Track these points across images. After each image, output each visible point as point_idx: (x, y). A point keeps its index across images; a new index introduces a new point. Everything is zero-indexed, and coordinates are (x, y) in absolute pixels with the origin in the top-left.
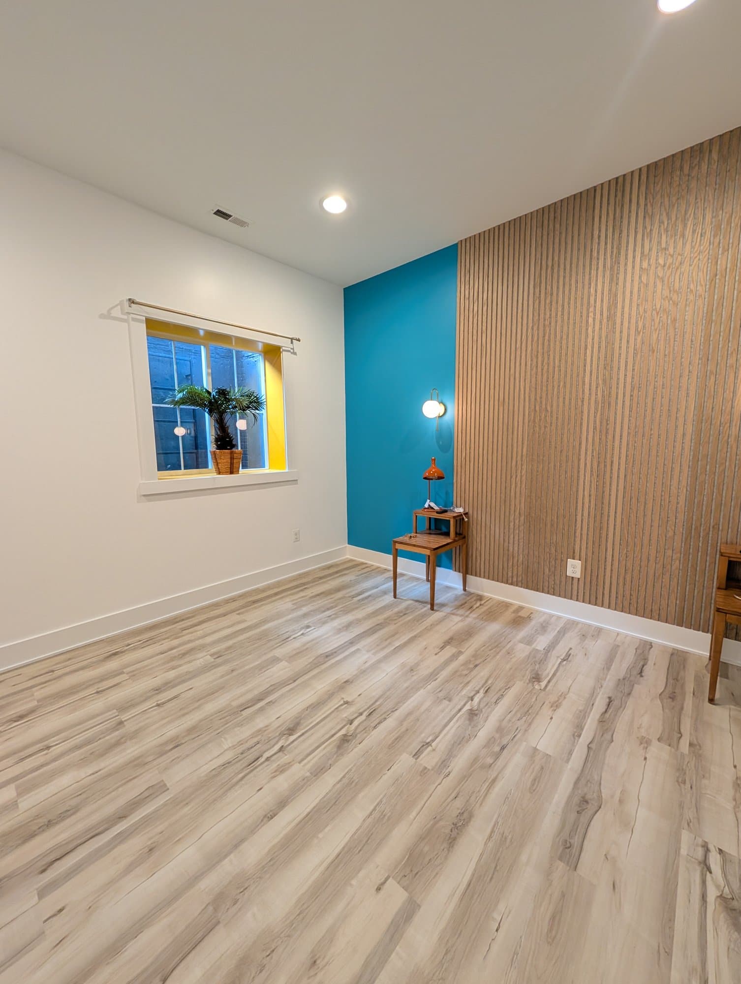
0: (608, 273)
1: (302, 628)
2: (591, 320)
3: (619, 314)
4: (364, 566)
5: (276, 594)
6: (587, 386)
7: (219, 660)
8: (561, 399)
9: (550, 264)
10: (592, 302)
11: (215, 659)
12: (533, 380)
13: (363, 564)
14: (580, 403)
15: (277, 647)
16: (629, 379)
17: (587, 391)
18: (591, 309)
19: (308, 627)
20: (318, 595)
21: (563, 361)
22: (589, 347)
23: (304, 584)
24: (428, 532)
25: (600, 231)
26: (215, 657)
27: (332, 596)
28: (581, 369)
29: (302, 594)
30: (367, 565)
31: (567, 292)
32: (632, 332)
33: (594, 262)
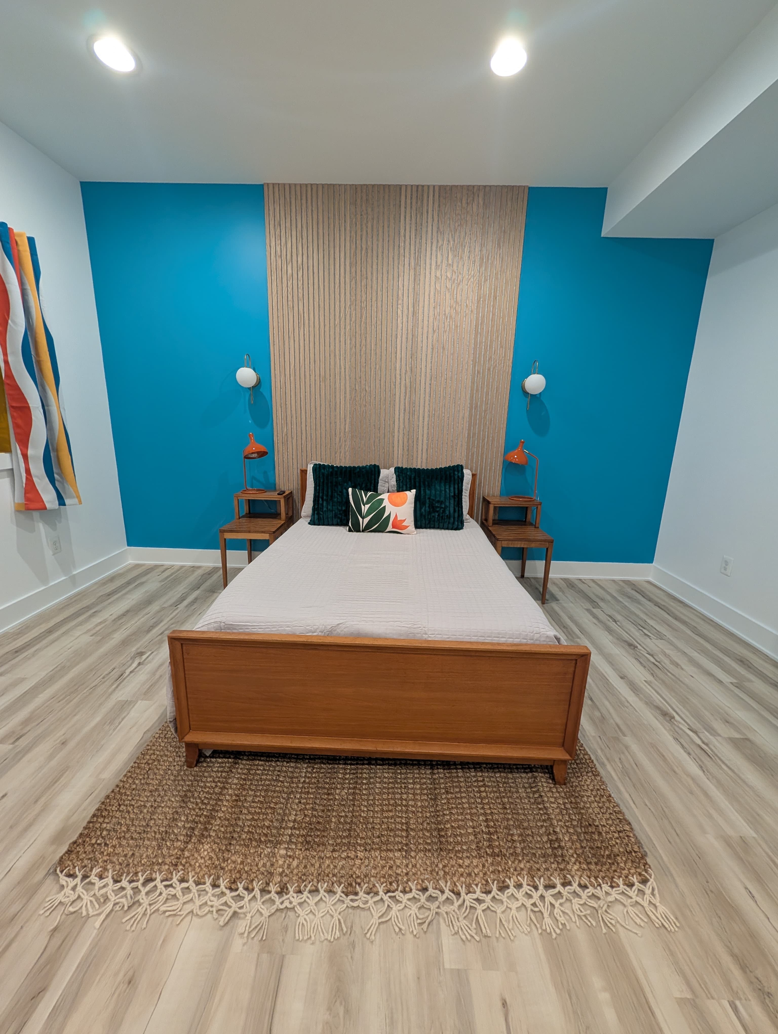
0: (412, 273)
1: (133, 658)
2: (399, 312)
3: (421, 311)
4: (162, 569)
5: (50, 631)
6: (398, 372)
7: (23, 743)
8: (378, 382)
9: (364, 247)
10: (400, 295)
11: (13, 743)
12: (353, 359)
13: (157, 566)
14: (393, 386)
15: (114, 690)
16: (428, 371)
17: (398, 376)
18: (400, 302)
19: (141, 654)
20: (124, 615)
21: (378, 346)
22: (399, 337)
23: (88, 608)
24: (248, 516)
25: (405, 230)
26: (12, 740)
27: (146, 611)
28: (393, 356)
29: (96, 620)
30: (165, 567)
31: (380, 279)
32: (431, 330)
33: (402, 258)
